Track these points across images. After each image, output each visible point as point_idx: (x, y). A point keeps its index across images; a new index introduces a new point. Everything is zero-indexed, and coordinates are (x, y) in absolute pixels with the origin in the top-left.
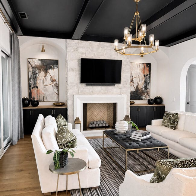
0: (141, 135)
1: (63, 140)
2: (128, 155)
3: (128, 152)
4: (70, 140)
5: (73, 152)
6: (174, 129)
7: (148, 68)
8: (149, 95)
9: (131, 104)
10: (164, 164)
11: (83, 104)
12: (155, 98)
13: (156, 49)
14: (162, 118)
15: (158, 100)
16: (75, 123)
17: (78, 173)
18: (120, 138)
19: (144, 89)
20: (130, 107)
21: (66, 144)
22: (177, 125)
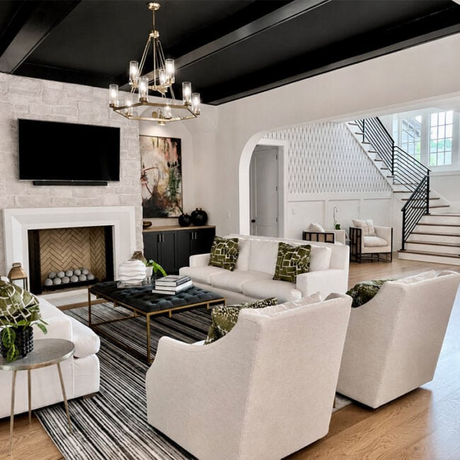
0: (175, 283)
1: (9, 307)
2: (151, 332)
3: (152, 317)
4: (24, 306)
5: (43, 324)
6: (232, 270)
7: (175, 149)
8: (180, 206)
9: (145, 227)
10: (224, 312)
11: (29, 231)
12: (193, 213)
13: (195, 112)
14: (208, 251)
15: (199, 217)
16: (12, 278)
17: (58, 365)
18: (132, 294)
19: (169, 194)
20: (143, 233)
21: (15, 315)
22: (236, 261)
